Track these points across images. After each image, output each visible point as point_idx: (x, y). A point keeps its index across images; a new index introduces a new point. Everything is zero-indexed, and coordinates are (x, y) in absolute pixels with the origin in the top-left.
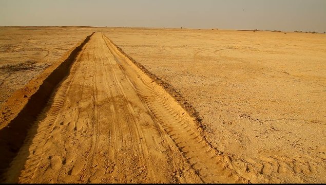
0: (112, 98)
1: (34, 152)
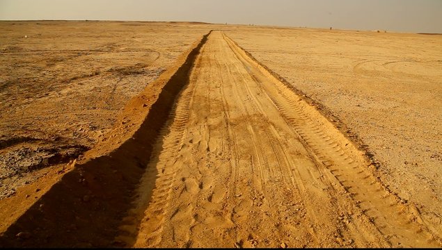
0: (249, 116)
1: (163, 171)
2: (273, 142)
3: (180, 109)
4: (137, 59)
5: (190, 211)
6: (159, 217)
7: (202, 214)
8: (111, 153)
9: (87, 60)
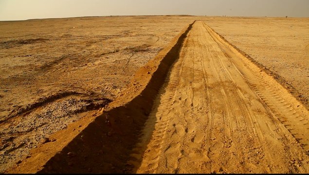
0: (222, 82)
1: (160, 118)
2: (240, 102)
3: (173, 76)
4: (143, 41)
5: (178, 147)
6: (157, 150)
7: (187, 150)
8: (126, 105)
9: (111, 42)
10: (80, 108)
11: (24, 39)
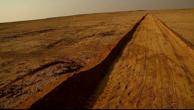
0: (158, 54)
1: (112, 79)
3: (125, 51)
4: (111, 29)
5: (118, 99)
6: (104, 99)
7: (123, 101)
8: (90, 70)
9: (91, 30)
10: (62, 72)
11: (43, 29)
